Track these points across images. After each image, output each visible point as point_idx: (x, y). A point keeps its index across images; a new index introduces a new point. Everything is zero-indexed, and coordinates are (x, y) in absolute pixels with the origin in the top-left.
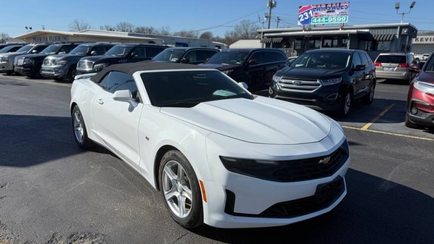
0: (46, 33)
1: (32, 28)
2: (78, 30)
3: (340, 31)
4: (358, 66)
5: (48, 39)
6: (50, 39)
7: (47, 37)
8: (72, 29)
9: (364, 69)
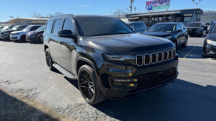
0: (20, 19)
1: (13, 17)
2: (35, 17)
3: (167, 13)
4: (179, 30)
5: (22, 22)
6: (23, 22)
7: (21, 21)
8: (32, 17)
9: (182, 31)
